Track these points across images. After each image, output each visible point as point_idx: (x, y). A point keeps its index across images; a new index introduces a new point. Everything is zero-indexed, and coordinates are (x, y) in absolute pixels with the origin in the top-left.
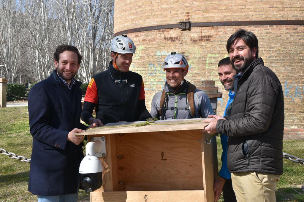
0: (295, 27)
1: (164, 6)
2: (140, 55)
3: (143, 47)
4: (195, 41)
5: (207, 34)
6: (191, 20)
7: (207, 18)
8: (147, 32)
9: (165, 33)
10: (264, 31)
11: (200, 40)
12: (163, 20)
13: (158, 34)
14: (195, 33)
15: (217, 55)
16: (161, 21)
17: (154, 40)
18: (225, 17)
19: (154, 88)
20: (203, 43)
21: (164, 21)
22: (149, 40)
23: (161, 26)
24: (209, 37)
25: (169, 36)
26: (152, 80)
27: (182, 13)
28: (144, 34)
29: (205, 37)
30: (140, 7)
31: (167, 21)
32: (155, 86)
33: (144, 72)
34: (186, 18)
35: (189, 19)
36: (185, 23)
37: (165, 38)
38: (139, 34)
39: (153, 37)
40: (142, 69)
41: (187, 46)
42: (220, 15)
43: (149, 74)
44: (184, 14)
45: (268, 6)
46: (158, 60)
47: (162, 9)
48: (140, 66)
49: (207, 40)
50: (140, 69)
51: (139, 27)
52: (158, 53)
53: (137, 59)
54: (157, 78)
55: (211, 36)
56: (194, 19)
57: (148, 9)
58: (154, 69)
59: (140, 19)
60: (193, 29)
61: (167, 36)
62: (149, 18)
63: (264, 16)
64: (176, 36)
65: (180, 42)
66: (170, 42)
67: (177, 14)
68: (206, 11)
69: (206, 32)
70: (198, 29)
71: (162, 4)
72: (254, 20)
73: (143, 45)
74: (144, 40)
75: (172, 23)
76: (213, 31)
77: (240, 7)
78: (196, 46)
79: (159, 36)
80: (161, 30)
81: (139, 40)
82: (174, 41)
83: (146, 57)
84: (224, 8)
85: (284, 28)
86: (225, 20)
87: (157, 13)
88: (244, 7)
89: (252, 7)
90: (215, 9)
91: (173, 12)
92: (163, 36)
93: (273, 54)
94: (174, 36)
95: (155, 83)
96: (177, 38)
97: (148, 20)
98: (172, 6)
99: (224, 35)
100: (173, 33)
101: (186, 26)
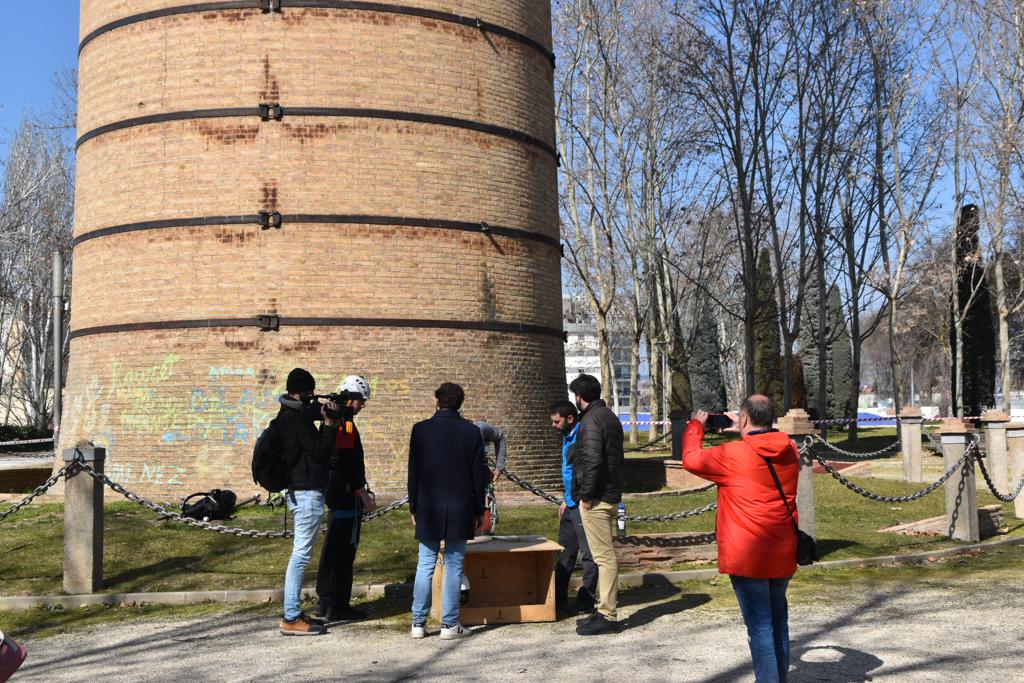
0: (451, 331)
1: (225, 286)
2: (171, 374)
3: (177, 358)
4: (287, 350)
5: (310, 338)
6: (279, 313)
7: (309, 310)
8: (186, 330)
9: (226, 333)
10: (405, 337)
11: (296, 349)
12: (222, 309)
13: (211, 335)
14: (288, 335)
15: (327, 376)
16: (219, 312)
17: (204, 346)
18: (340, 310)
19: (205, 436)
20: (303, 354)
21: (225, 312)
22: (191, 345)
23: (219, 320)
24: (313, 343)
25: (236, 340)
26: (201, 420)
27: (261, 300)
28: (178, 333)
29: (307, 343)
30: (167, 282)
31: (230, 312)
32: (208, 431)
33: (181, 405)
34: (271, 308)
35: (275, 311)
36: (268, 317)
37: (227, 344)
38: (166, 332)
39: (199, 340)
40: (175, 399)
41: (273, 358)
42: (332, 306)
43: (193, 410)
44: (267, 302)
45: (409, 295)
46: (212, 384)
47: (219, 290)
48: (170, 395)
49: (310, 349)
50: (170, 400)
51: (166, 319)
52: (213, 371)
53: (162, 381)
54: (210, 416)
55: (318, 343)
56: (286, 310)
57: (188, 287)
58: (205, 400)
59: (169, 305)
60: (284, 329)
61: (230, 339)
62: (190, 304)
63: (404, 312)
64: (250, 341)
65: (259, 351)
66: (237, 350)
67: (252, 301)
68: (308, 298)
69: (308, 334)
70: (293, 330)
71: (221, 281)
72: (389, 317)
73: (175, 353)
74: (179, 345)
75: (240, 316)
76: (320, 333)
77: (367, 295)
78: (290, 358)
79: (215, 339)
80: (219, 328)
81: (167, 345)
82: (246, 349)
83: (184, 377)
84: (339, 295)
85: (434, 332)
86: (341, 316)
87: (208, 297)
88: (371, 295)
89: (385, 296)
90: (323, 295)
91: (243, 297)
92: (222, 339)
93: (420, 376)
94: (245, 339)
95: (207, 427)
96: (252, 344)
97: (189, 308)
98: (241, 285)
99: (339, 342)
100: (245, 335)
101: (269, 323)
